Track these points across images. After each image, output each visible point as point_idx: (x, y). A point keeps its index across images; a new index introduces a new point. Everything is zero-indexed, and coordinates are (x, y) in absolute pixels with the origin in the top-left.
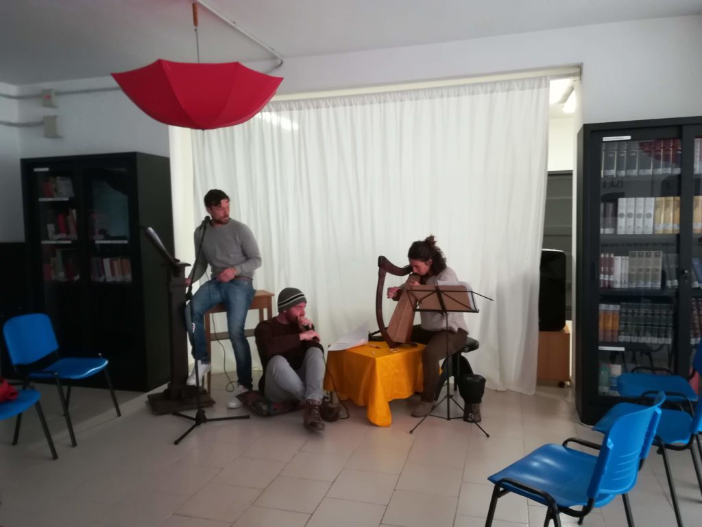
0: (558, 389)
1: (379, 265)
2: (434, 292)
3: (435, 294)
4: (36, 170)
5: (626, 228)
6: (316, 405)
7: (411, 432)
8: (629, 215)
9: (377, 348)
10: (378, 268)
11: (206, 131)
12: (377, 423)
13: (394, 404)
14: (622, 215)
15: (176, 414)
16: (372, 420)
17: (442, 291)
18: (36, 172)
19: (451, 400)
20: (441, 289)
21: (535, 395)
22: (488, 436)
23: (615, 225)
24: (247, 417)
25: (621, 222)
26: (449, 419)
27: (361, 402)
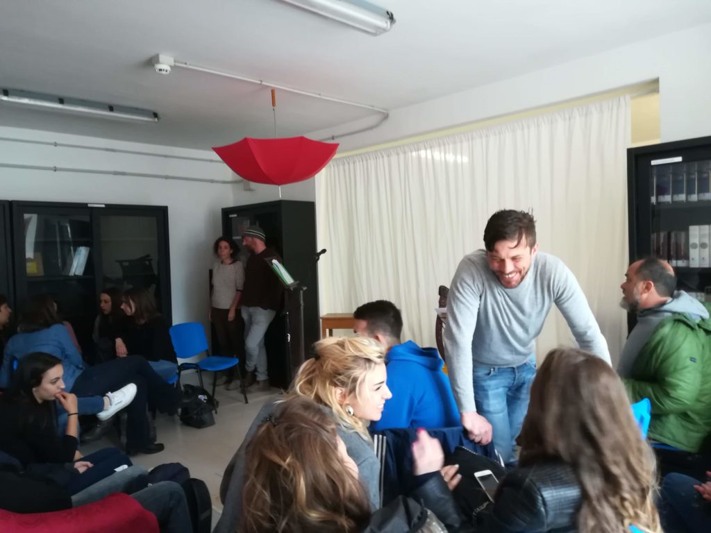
4: (231, 216)
5: (700, 260)
8: (703, 246)
14: (695, 246)
18: (231, 218)
23: (686, 257)
25: (694, 253)
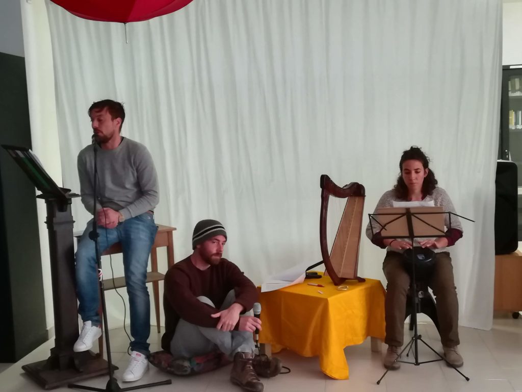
0: (511, 321)
1: (322, 186)
2: (403, 215)
3: (404, 218)
6: (249, 360)
7: (378, 383)
9: (319, 286)
10: (320, 190)
11: (128, 24)
12: (334, 376)
13: (350, 352)
15: (71, 386)
16: (328, 373)
17: (413, 214)
19: (419, 341)
20: (412, 211)
21: (492, 330)
22: (467, 379)
24: (168, 383)
26: (417, 364)
27: (307, 352)
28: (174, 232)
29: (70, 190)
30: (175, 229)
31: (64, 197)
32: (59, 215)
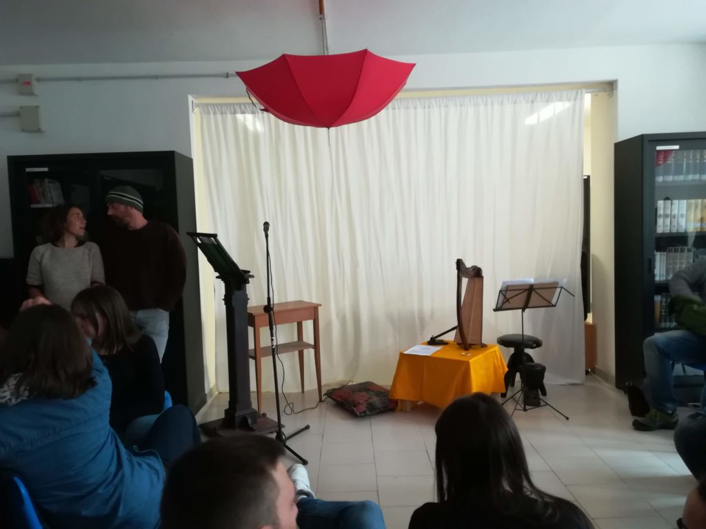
1: (458, 269)
2: (526, 291)
5: (664, 227)
8: (666, 216)
14: (661, 216)
25: (660, 222)
28: (319, 307)
29: (249, 272)
30: (320, 305)
31: (244, 277)
32: (237, 294)
